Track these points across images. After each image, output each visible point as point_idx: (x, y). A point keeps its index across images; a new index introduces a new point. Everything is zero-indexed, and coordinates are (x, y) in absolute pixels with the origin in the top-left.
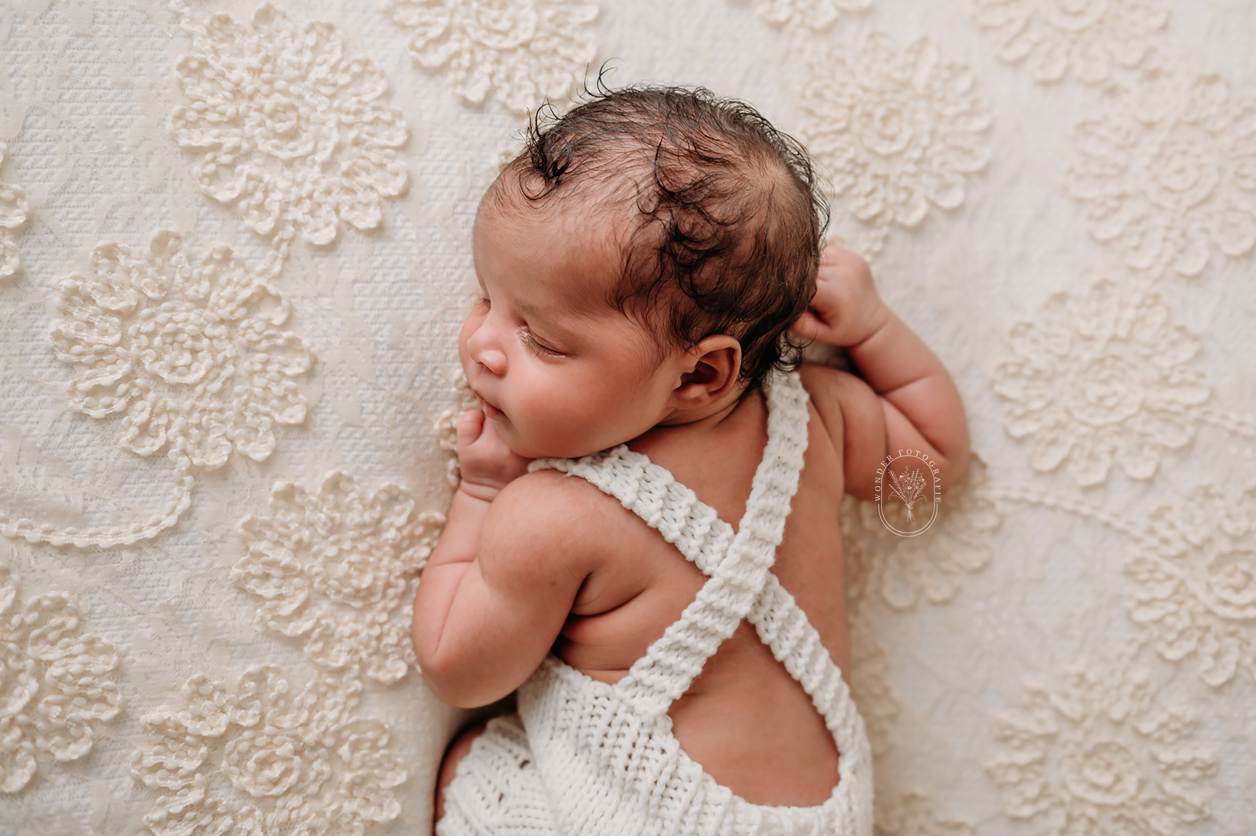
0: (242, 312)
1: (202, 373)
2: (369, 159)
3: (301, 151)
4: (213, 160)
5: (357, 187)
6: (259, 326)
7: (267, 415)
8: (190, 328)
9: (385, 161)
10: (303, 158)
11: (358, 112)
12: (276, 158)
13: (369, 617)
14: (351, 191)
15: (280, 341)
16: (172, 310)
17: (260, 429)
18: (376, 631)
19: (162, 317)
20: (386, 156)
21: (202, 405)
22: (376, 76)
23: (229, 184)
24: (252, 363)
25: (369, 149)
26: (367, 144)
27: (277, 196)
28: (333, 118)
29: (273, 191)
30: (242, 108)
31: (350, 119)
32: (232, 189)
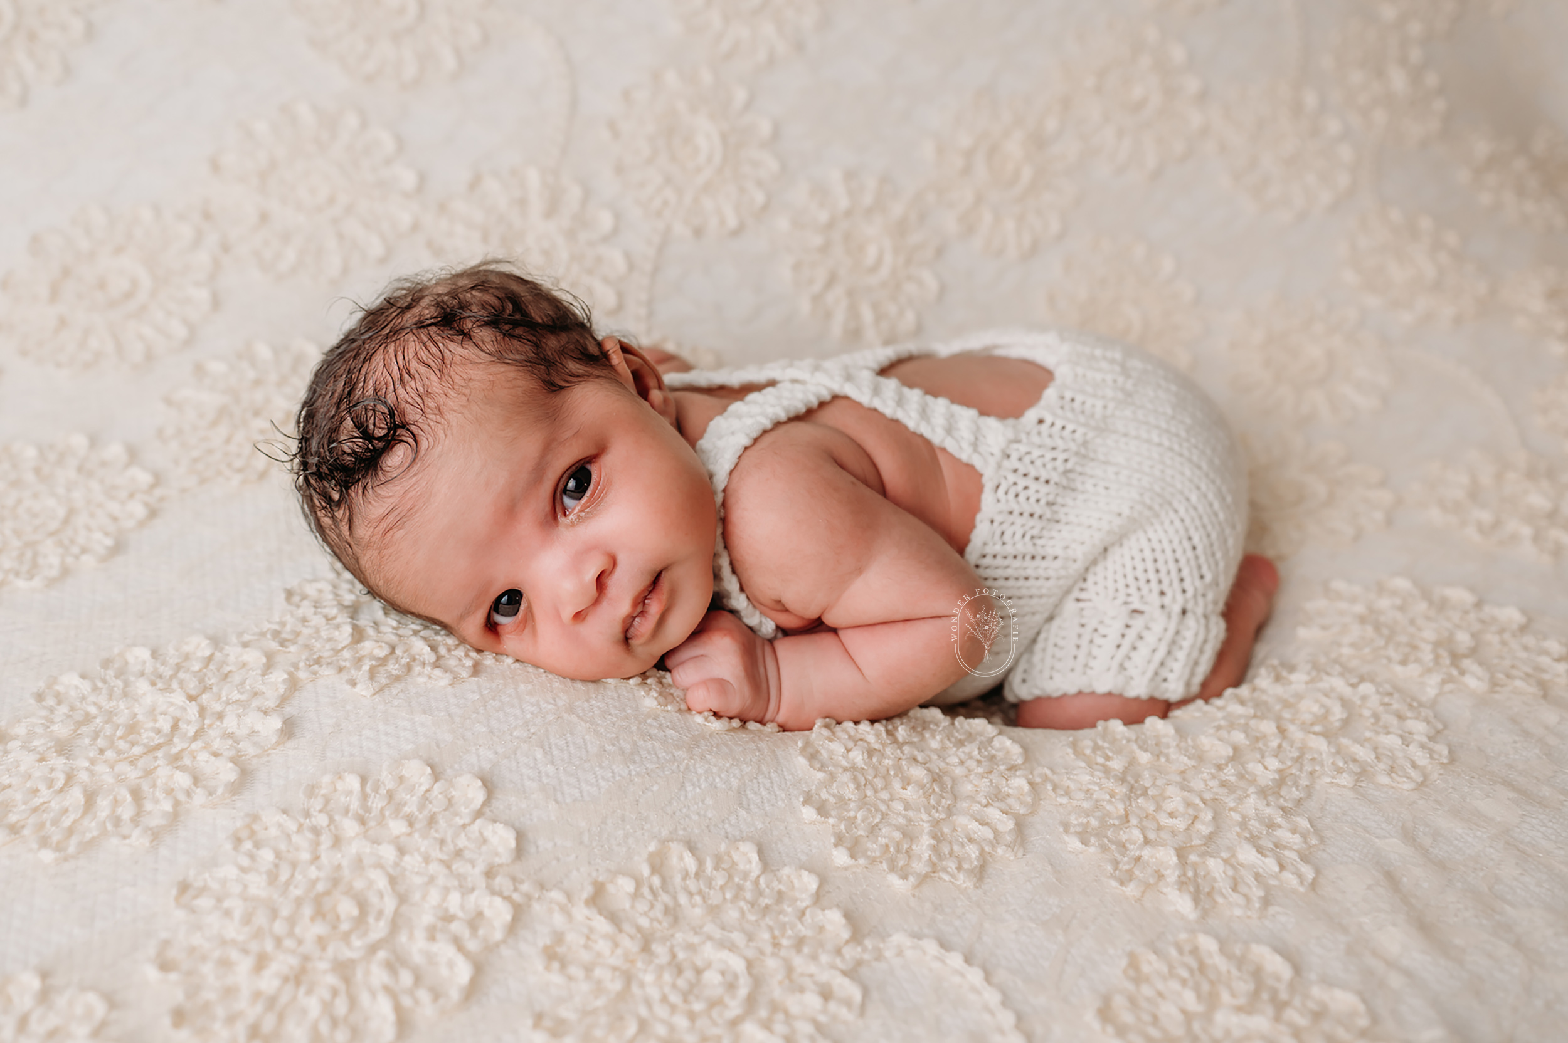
0: (627, 927)
1: (725, 955)
2: (382, 809)
3: (382, 883)
4: (411, 992)
5: (426, 813)
6: (642, 906)
7: (756, 883)
8: (667, 977)
9: (383, 791)
10: (393, 881)
11: (316, 831)
12: (396, 913)
13: (959, 771)
14: (432, 820)
15: (656, 881)
16: (648, 1003)
17: (776, 889)
18: (972, 764)
19: (662, 1011)
20: (376, 790)
21: (769, 949)
22: (256, 827)
23: (444, 972)
24: (693, 906)
25: (368, 810)
26: (361, 812)
27: (454, 901)
28: (327, 857)
29: (447, 910)
30: (323, 965)
31: (326, 840)
32: (451, 965)
